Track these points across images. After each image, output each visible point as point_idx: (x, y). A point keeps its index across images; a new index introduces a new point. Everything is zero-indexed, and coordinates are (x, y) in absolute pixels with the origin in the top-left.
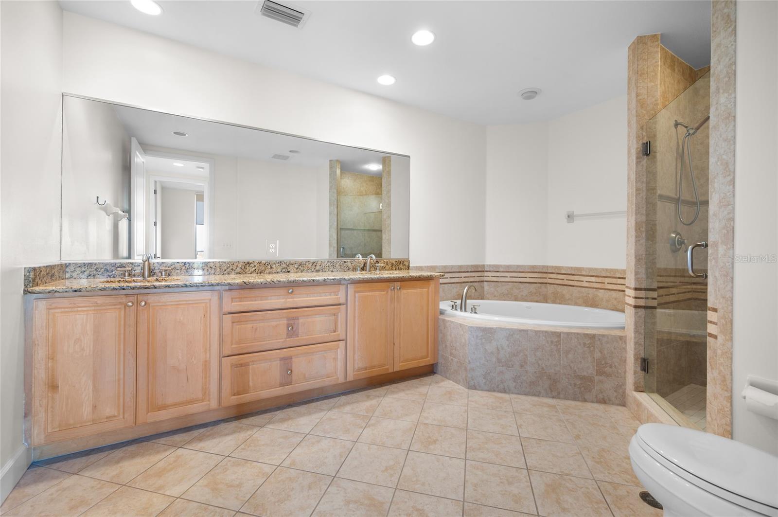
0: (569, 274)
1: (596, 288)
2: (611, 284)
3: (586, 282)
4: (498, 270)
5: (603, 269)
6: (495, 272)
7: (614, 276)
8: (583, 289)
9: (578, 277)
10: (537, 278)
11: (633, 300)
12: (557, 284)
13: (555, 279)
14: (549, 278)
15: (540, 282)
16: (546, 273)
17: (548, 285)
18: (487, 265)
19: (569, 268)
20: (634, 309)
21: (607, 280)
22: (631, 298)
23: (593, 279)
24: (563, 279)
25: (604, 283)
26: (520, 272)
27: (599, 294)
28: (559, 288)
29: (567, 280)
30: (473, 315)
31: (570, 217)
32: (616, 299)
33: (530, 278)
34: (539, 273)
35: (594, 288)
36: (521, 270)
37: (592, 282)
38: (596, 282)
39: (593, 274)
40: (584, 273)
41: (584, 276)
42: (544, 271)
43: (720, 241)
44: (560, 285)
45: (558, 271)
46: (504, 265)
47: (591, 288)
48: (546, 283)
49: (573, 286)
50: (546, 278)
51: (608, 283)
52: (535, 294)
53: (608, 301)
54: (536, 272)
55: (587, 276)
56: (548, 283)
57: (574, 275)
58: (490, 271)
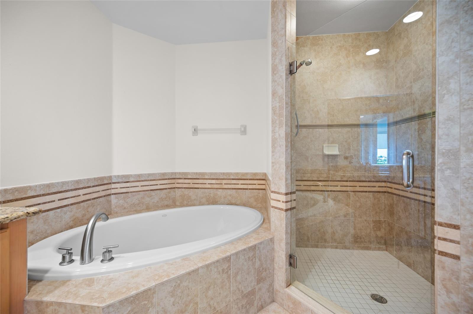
0: (195, 179)
1: (216, 189)
2: (227, 184)
3: (209, 184)
4: (128, 181)
5: (221, 173)
6: (125, 182)
7: (229, 178)
8: (206, 190)
9: (203, 180)
10: (167, 184)
11: (284, 204)
12: (185, 188)
13: (183, 183)
14: (177, 183)
15: (169, 187)
16: (175, 179)
17: (176, 189)
18: (115, 176)
19: (194, 173)
20: (285, 212)
21: (224, 182)
22: (281, 203)
23: (214, 182)
24: (190, 183)
25: (222, 184)
26: (151, 180)
27: (219, 193)
28: (186, 192)
29: (193, 183)
30: (107, 267)
31: (195, 131)
32: (230, 195)
33: (160, 184)
34: (168, 179)
35: (214, 188)
36: (152, 179)
37: (213, 184)
38: (216, 184)
39: (214, 178)
40: (207, 177)
41: (207, 179)
42: (173, 177)
43: (463, 149)
44: (187, 188)
45: (185, 176)
46: (135, 175)
47: (212, 188)
48: (174, 188)
49: (198, 188)
50: (174, 183)
51: (225, 184)
52: (166, 198)
53: (225, 198)
54: (166, 179)
55: (209, 179)
56: (176, 188)
57: (198, 179)
58: (118, 183)
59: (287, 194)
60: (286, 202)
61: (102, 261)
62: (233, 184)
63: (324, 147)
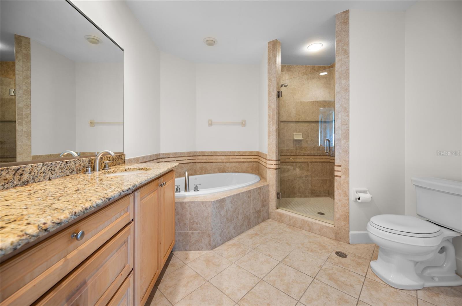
0: (210, 156)
1: (225, 162)
2: (233, 159)
3: (220, 159)
4: (169, 157)
5: (229, 152)
6: (167, 158)
7: (234, 155)
8: (218, 163)
9: (216, 157)
10: (191, 159)
12: (203, 162)
13: (201, 159)
14: (197, 159)
15: (193, 162)
16: (196, 156)
17: (197, 163)
18: (162, 154)
19: (210, 152)
21: (231, 157)
23: (223, 157)
24: (207, 159)
25: (229, 159)
26: (182, 157)
27: (227, 165)
28: (204, 165)
29: (209, 159)
30: (196, 193)
31: (211, 124)
32: (235, 166)
33: (187, 160)
34: (192, 156)
35: (224, 162)
36: (183, 156)
37: (223, 159)
38: (225, 159)
39: (224, 155)
40: (219, 155)
41: (219, 156)
42: (194, 155)
44: (204, 162)
45: (203, 154)
46: (173, 153)
47: (222, 162)
48: (196, 162)
49: (212, 162)
50: (195, 159)
51: (231, 159)
52: (190, 169)
53: (231, 168)
54: (191, 156)
55: (220, 156)
56: (197, 162)
57: (213, 156)
58: (164, 158)
59: (276, 161)
60: (276, 165)
61: (194, 191)
62: (236, 159)
63: (294, 135)
